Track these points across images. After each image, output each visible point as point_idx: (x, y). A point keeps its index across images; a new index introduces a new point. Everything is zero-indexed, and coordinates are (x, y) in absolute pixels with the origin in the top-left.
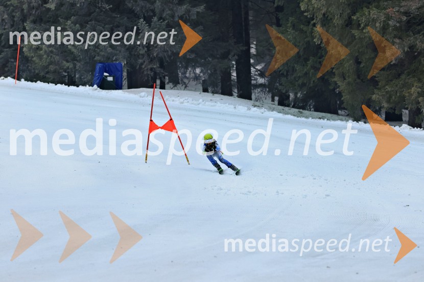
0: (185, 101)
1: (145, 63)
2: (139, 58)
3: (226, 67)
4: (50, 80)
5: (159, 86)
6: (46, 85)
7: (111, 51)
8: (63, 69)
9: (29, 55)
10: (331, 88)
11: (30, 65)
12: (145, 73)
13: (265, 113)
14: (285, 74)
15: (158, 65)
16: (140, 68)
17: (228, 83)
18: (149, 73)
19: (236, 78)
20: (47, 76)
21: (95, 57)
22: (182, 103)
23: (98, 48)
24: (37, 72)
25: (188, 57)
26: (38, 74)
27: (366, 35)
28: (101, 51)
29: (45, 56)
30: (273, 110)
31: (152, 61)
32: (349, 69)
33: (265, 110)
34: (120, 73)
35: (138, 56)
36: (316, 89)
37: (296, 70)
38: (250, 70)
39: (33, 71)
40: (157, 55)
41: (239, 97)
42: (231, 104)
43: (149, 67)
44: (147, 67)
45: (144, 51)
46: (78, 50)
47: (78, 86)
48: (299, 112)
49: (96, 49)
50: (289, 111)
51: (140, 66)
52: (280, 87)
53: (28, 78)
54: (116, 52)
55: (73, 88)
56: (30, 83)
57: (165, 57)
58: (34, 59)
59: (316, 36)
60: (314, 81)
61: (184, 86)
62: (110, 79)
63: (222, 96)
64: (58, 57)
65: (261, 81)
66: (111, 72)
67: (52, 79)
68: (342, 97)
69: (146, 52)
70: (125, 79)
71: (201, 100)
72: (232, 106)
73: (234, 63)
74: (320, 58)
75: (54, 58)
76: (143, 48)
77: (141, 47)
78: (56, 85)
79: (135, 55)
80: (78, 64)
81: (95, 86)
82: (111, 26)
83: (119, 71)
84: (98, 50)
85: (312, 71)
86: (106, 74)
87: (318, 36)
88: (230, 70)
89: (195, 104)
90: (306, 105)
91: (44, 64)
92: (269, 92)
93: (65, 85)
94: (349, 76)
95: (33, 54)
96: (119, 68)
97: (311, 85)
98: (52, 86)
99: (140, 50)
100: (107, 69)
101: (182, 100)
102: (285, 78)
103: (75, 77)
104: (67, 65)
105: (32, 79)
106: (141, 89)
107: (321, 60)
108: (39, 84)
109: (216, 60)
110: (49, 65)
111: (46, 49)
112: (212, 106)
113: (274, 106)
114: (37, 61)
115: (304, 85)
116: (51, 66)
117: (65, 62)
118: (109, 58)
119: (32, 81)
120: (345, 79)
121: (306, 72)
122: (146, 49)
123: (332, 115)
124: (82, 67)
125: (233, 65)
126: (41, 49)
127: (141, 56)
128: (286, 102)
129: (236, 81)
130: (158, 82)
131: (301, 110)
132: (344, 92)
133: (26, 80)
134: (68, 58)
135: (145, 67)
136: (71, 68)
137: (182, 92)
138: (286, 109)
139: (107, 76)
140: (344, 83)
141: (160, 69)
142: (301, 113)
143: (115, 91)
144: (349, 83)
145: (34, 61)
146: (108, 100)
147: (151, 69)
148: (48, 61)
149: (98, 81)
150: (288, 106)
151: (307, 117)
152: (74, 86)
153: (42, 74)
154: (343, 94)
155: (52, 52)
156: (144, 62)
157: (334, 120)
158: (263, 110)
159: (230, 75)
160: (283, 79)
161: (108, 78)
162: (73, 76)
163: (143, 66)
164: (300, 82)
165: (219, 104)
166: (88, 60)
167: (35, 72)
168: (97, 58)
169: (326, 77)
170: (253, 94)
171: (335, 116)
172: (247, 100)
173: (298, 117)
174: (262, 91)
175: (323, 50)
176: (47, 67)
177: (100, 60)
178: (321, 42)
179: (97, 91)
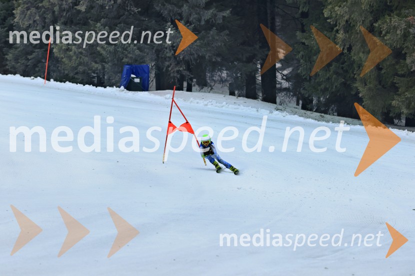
0: (209, 103)
1: (172, 66)
2: (166, 61)
3: (251, 70)
4: (79, 81)
5: (186, 89)
6: (75, 85)
7: (139, 53)
8: (92, 69)
9: (59, 56)
10: (353, 93)
11: (60, 65)
12: (172, 75)
13: (287, 116)
14: (308, 79)
15: (184, 68)
16: (167, 70)
17: (252, 87)
18: (175, 75)
19: (260, 81)
20: (76, 76)
21: (122, 59)
22: (206, 105)
23: (126, 50)
24: (66, 72)
25: (214, 60)
26: (67, 75)
27: (387, 42)
28: (129, 53)
29: (74, 58)
30: (295, 113)
31: (178, 63)
32: (370, 76)
33: (287, 113)
34: (146, 75)
35: (165, 59)
36: (338, 94)
37: (319, 75)
38: (275, 74)
39: (63, 71)
40: (183, 58)
41: (263, 101)
42: (254, 107)
43: (176, 69)
44: (174, 70)
45: (171, 54)
46: (107, 51)
47: (105, 87)
48: (321, 116)
49: (124, 51)
50: (312, 115)
51: (167, 68)
52: (303, 92)
53: (58, 78)
54: (143, 54)
55: (100, 89)
56: (58, 83)
57: (191, 60)
58: (64, 60)
59: (338, 42)
60: (336, 86)
61: (210, 88)
62: (137, 80)
63: (246, 99)
64: (87, 58)
65: (285, 84)
66: (139, 74)
67: (80, 80)
68: (363, 102)
69: (172, 55)
70: (152, 81)
71: (224, 103)
72: (255, 110)
73: (259, 66)
74: (343, 64)
75: (83, 59)
76: (170, 51)
77: (168, 50)
78: (84, 85)
79: (162, 58)
80: (107, 66)
81: (122, 87)
82: (140, 29)
83: (146, 73)
84: (126, 52)
85: (334, 76)
86: (133, 76)
87: (340, 43)
88: (255, 74)
89: (219, 107)
90: (328, 109)
91: (73, 65)
92: (292, 96)
93: (93, 86)
94: (370, 82)
95: (62, 56)
96: (147, 71)
97: (334, 90)
98: (80, 86)
99: (167, 53)
100: (134, 71)
101: (206, 103)
102: (308, 83)
103: (104, 78)
104: (96, 67)
105: (62, 79)
106: (167, 91)
107: (343, 66)
108: (68, 84)
109: (241, 64)
110: (78, 66)
111: (76, 50)
112: (235, 109)
113: (296, 110)
114: (67, 62)
115: (326, 89)
116: (80, 67)
117: (93, 64)
118: (136, 61)
119: (61, 82)
120: (366, 85)
121: (329, 78)
122: (173, 52)
123: (353, 119)
124: (110, 68)
125: (258, 68)
126: (71, 50)
127: (167, 59)
128: (309, 106)
129: (261, 84)
130: (185, 84)
131: (323, 114)
132: (365, 98)
133: (56, 80)
134: (97, 59)
135: (172, 69)
136: (100, 70)
137: (207, 94)
138: (308, 113)
139: (134, 78)
140: (365, 89)
141: (186, 72)
142: (323, 117)
143: (141, 92)
144: (370, 89)
145: (64, 62)
146: (134, 101)
147: (178, 72)
148: (77, 62)
149: (125, 83)
150: (311, 110)
151: (328, 121)
152: (102, 87)
153: (71, 75)
154: (364, 100)
155: (81, 53)
156: (171, 64)
157: (355, 124)
158: (284, 113)
159: (255, 78)
160: (306, 84)
161: (135, 79)
162: (101, 77)
163: (170, 69)
164: (323, 86)
165: (242, 107)
166: (116, 62)
167: (64, 73)
168: (125, 60)
169: (348, 83)
170: (278, 98)
171: (356, 121)
172: (270, 103)
173: (319, 121)
174: (286, 94)
175: (345, 56)
176: (76, 68)
177: (128, 62)
178: (343, 49)
179: (124, 92)
